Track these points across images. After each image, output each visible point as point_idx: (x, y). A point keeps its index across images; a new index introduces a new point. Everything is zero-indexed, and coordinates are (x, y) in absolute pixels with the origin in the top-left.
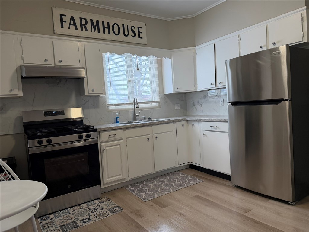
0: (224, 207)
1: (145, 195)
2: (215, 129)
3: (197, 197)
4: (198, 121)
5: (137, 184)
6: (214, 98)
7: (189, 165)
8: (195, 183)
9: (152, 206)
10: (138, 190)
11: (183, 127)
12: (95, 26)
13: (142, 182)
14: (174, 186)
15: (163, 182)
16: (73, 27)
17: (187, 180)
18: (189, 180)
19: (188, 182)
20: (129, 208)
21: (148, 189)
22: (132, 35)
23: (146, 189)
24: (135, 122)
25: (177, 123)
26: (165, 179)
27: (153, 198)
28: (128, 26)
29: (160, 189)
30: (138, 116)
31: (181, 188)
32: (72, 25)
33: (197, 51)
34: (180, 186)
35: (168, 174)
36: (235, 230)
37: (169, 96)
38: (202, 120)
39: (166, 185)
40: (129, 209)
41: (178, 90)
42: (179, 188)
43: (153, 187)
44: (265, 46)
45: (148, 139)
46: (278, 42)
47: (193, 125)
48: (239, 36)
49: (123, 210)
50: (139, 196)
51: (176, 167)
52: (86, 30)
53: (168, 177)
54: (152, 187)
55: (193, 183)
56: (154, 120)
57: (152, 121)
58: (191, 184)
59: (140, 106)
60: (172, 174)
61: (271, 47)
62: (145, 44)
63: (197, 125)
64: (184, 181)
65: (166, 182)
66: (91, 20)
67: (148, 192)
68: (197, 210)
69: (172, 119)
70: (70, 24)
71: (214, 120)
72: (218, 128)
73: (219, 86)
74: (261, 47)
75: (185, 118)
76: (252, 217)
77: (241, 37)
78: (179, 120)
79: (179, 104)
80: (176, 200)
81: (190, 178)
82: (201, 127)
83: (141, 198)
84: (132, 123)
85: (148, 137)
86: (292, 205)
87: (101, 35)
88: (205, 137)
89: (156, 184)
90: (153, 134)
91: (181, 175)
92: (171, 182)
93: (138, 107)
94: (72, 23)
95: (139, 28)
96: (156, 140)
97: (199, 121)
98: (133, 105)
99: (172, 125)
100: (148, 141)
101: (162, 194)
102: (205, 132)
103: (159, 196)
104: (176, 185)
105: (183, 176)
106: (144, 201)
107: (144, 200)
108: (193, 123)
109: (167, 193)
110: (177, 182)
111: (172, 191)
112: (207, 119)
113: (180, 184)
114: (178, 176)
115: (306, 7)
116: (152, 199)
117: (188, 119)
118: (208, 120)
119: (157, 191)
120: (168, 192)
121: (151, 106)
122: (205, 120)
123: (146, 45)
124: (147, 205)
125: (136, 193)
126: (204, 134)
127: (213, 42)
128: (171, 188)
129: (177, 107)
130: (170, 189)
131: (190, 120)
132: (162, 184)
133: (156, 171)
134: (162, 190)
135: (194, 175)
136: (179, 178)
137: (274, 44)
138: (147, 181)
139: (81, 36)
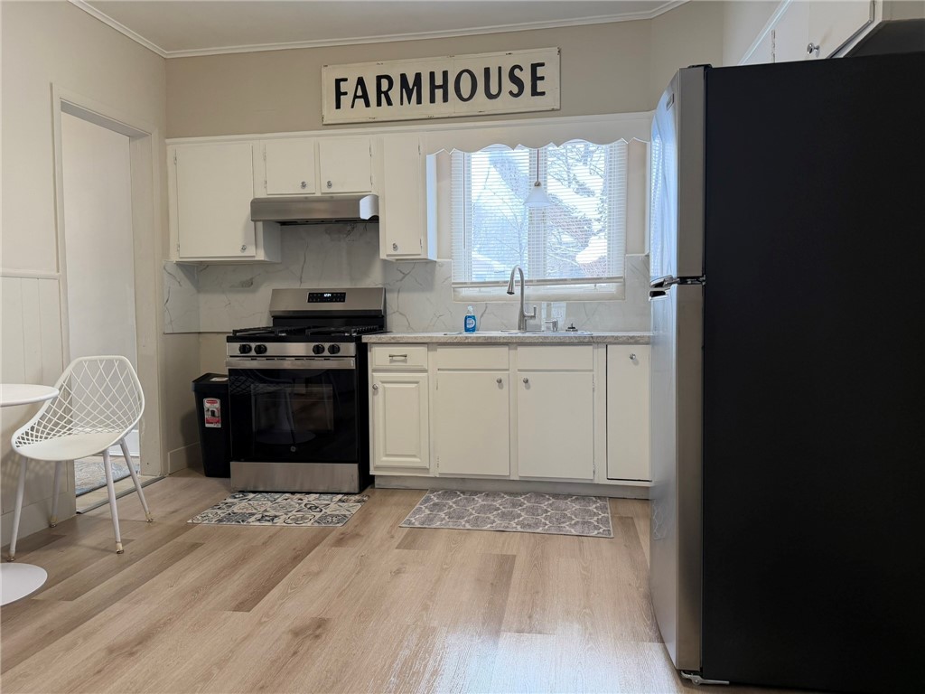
12: (411, 88)
16: (360, 102)
22: (511, 92)
25: (609, 346)
28: (500, 68)
32: (360, 97)
45: (500, 382)
50: (414, 513)
51: (596, 482)
52: (389, 103)
55: (573, 530)
62: (553, 110)
66: (403, 77)
70: (356, 97)
78: (617, 338)
83: (406, 519)
85: (499, 375)
87: (426, 108)
90: (516, 371)
94: (360, 93)
95: (535, 67)
96: (526, 388)
101: (456, 525)
121: (594, 292)
123: (557, 110)
133: (520, 475)
139: (376, 120)
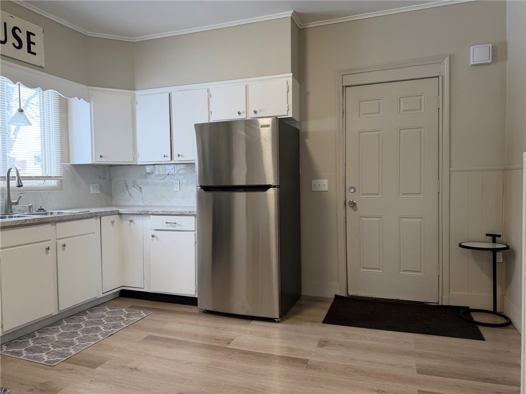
0: (197, 343)
1: (49, 355)
2: (173, 226)
3: (150, 338)
4: (142, 214)
5: (20, 340)
6: (164, 179)
7: (118, 293)
8: (140, 318)
9: (71, 369)
10: (29, 350)
11: (113, 226)
13: (31, 335)
14: (104, 330)
15: (78, 326)
17: (122, 316)
18: (128, 316)
19: (126, 319)
20: (22, 384)
21: (49, 344)
22: (14, 44)
23: (45, 346)
24: (11, 217)
25: (102, 218)
26: (80, 321)
27: (69, 356)
28: (5, 24)
29: (77, 339)
30: (17, 203)
31: (118, 330)
33: (138, 99)
34: (115, 327)
35: (83, 313)
36: (221, 370)
37: (80, 168)
38: (151, 213)
39: (87, 331)
40: (20, 386)
41: (102, 159)
42: (113, 331)
43: (59, 339)
44: (243, 112)
45: (48, 249)
46: (260, 111)
47: (131, 221)
48: (208, 90)
49: (7, 392)
50: (35, 359)
51: (98, 298)
53: (84, 317)
54: (57, 340)
55: (134, 318)
56: (52, 213)
57: (46, 214)
58: (133, 321)
59: (25, 183)
60: (91, 312)
61: (251, 115)
62: (41, 67)
63: (138, 221)
64: (118, 318)
65: (84, 327)
67: (52, 349)
68: (157, 357)
69: (93, 210)
71: (172, 212)
72: (179, 225)
73: (176, 159)
74: (239, 113)
75: (117, 209)
76: (238, 348)
77: (211, 92)
78: (106, 212)
79: (98, 185)
80: (115, 350)
81: (127, 313)
82: (146, 225)
83: (43, 362)
84: (4, 218)
85: (46, 244)
86: (278, 322)
88: (155, 240)
89: (64, 333)
90: (57, 239)
91: (109, 310)
92: (94, 325)
93: (20, 186)
95: (29, 34)
96: (64, 250)
97: (146, 214)
98: (6, 182)
99: (94, 222)
100: (47, 253)
101: (83, 346)
102: (155, 233)
103: (79, 351)
104: (105, 328)
105: (114, 312)
106: (50, 365)
107: (50, 363)
108: (132, 218)
109: (93, 343)
110: (106, 323)
111: (101, 338)
112: (160, 211)
113: (114, 324)
114: (104, 313)
115: (291, 74)
116: (66, 358)
117: (122, 210)
118: (161, 213)
119: (73, 344)
120: (95, 340)
121: (43, 185)
122: (156, 213)
123: (43, 68)
124: (59, 370)
125: (25, 355)
126: (153, 236)
127: (168, 89)
128: (98, 334)
129: (94, 190)
130: (96, 335)
131: (127, 213)
132: (78, 331)
133: (61, 309)
134: (80, 340)
135: (132, 307)
136: (107, 316)
137: (255, 112)
138: (41, 331)
